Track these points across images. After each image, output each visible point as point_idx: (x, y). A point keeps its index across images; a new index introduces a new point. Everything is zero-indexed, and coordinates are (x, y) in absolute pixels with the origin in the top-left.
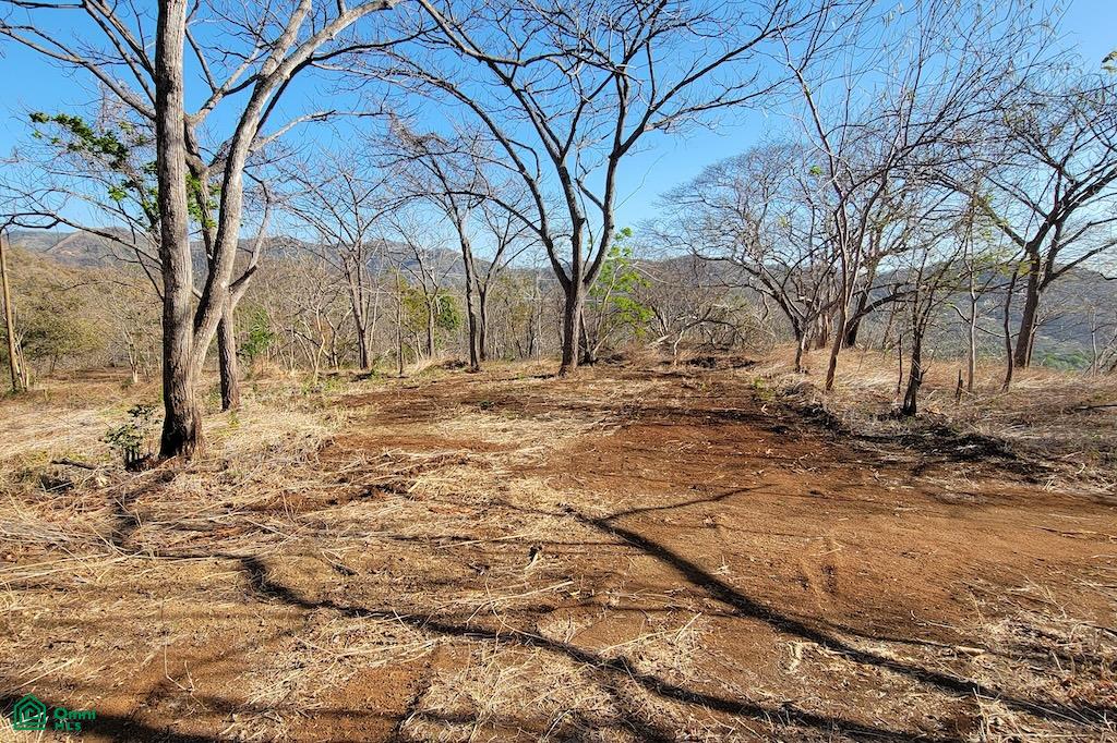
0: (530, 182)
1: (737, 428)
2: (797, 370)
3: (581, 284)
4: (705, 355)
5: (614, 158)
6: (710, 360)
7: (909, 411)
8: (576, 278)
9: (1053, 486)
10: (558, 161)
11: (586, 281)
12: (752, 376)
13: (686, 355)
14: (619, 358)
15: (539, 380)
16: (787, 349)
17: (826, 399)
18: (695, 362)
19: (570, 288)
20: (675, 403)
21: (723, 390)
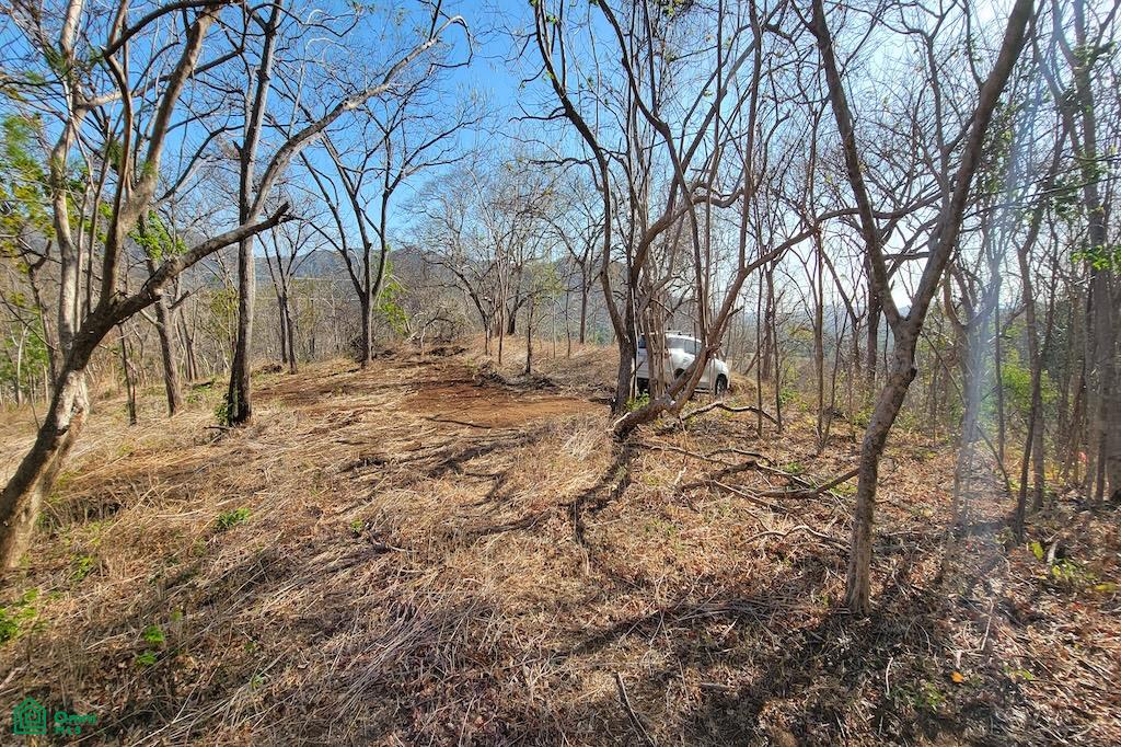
0: (333, 209)
1: (465, 386)
2: (486, 353)
3: (371, 294)
4: (439, 347)
5: (386, 196)
6: (442, 350)
7: (528, 370)
8: (368, 290)
9: (562, 395)
10: (353, 197)
11: (374, 293)
12: (466, 358)
13: (428, 347)
14: (389, 353)
15: (351, 374)
16: (479, 337)
17: (498, 369)
18: (434, 352)
19: (364, 298)
20: (434, 379)
21: (453, 368)
